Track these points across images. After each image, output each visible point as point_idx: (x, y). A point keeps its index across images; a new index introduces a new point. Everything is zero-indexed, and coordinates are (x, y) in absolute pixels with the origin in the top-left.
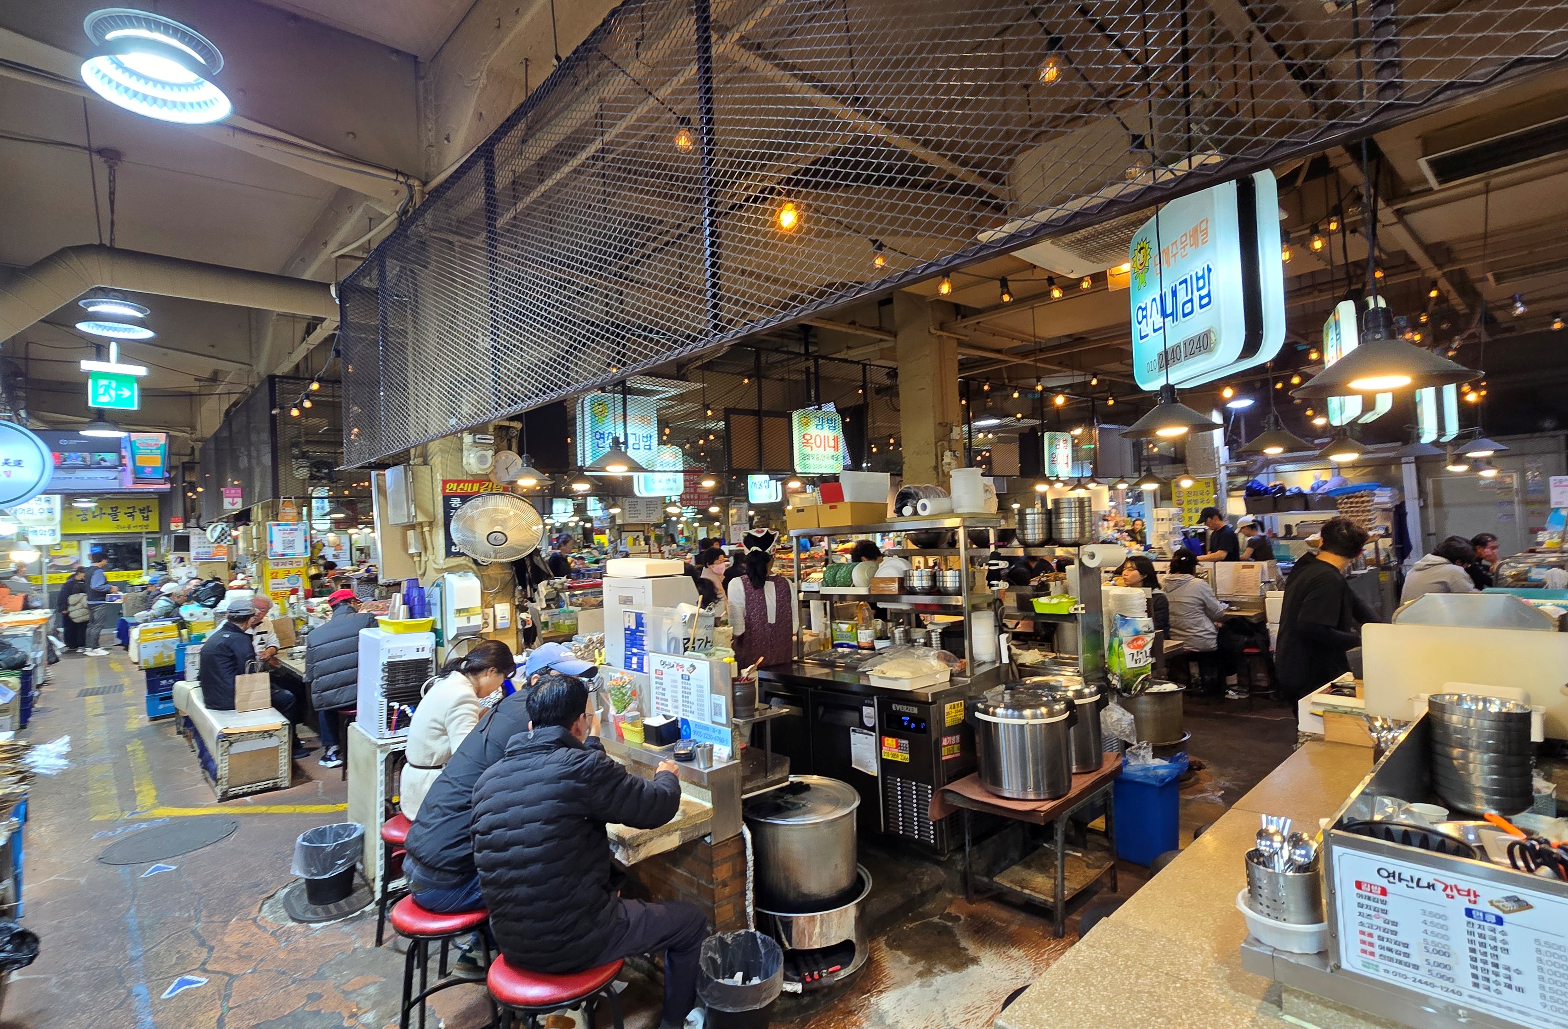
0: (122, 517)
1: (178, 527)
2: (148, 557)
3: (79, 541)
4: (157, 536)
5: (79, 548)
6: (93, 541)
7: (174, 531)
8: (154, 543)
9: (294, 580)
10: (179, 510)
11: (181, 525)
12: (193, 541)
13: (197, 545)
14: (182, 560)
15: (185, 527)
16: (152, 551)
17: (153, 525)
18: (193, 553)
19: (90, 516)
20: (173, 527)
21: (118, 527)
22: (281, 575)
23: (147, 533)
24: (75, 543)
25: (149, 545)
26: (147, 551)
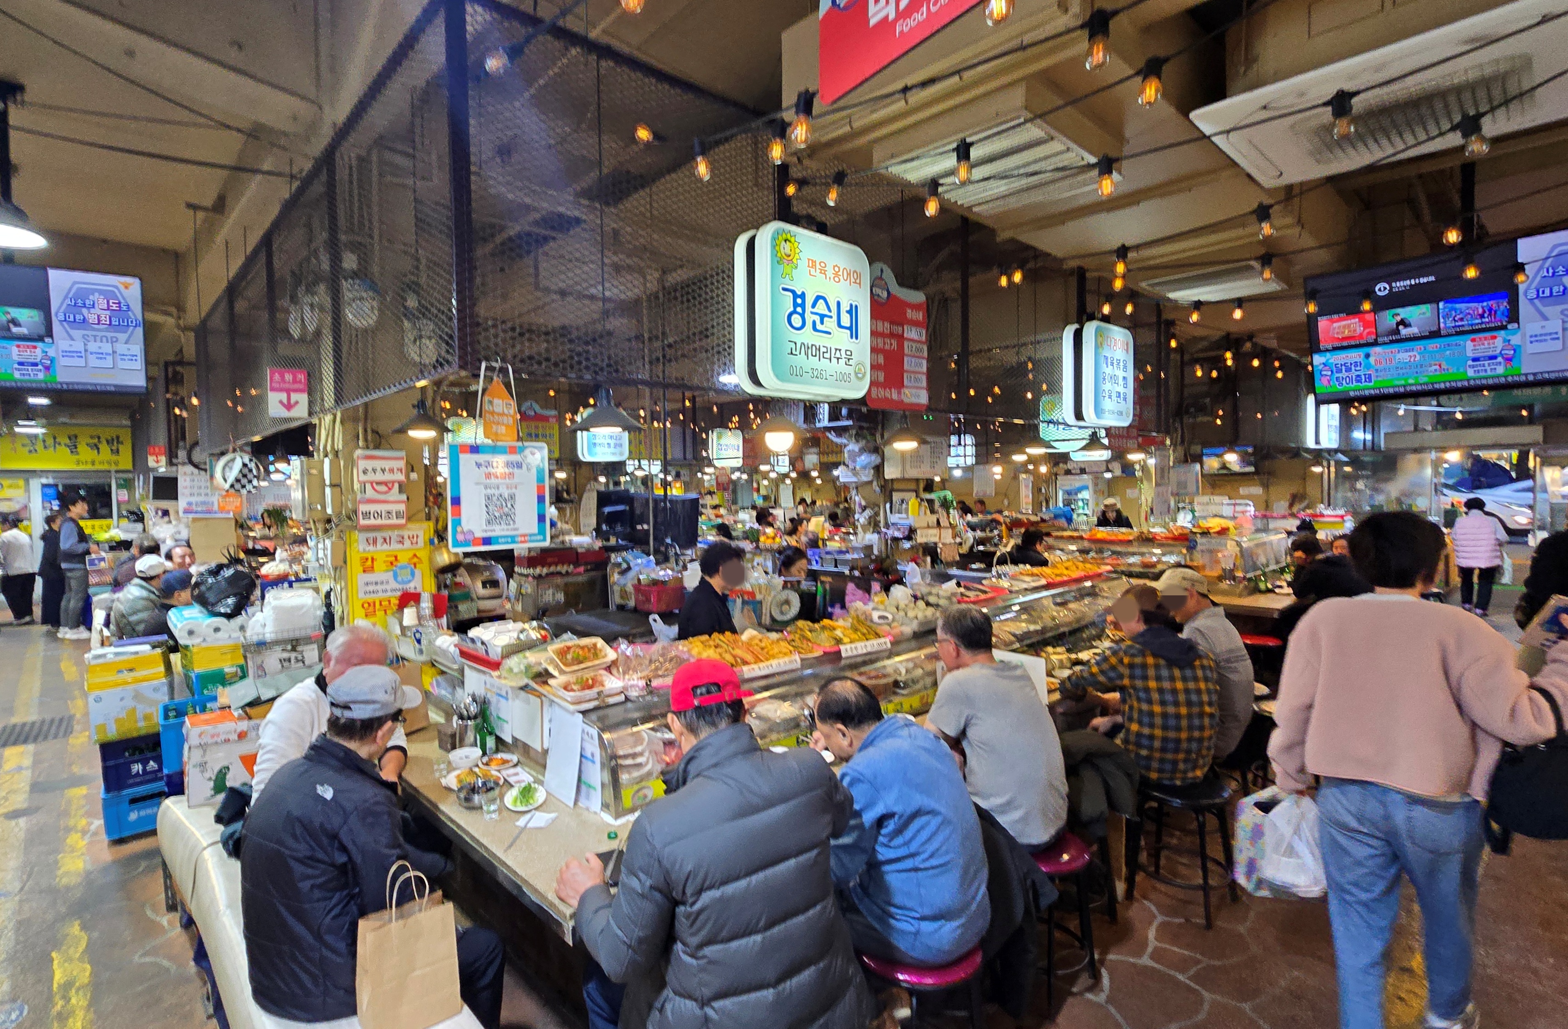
0: (82, 448)
1: (159, 465)
2: (119, 504)
3: (27, 481)
4: (130, 476)
5: (27, 490)
6: (44, 481)
7: (154, 470)
8: (128, 484)
9: (405, 575)
10: (160, 436)
11: (163, 459)
12: (183, 484)
13: (187, 492)
14: (166, 513)
15: (170, 463)
16: (124, 495)
17: (125, 461)
18: (182, 502)
19: (39, 446)
20: (151, 462)
21: (78, 463)
22: (379, 565)
23: (117, 472)
24: (21, 482)
25: (119, 486)
26: (118, 495)
